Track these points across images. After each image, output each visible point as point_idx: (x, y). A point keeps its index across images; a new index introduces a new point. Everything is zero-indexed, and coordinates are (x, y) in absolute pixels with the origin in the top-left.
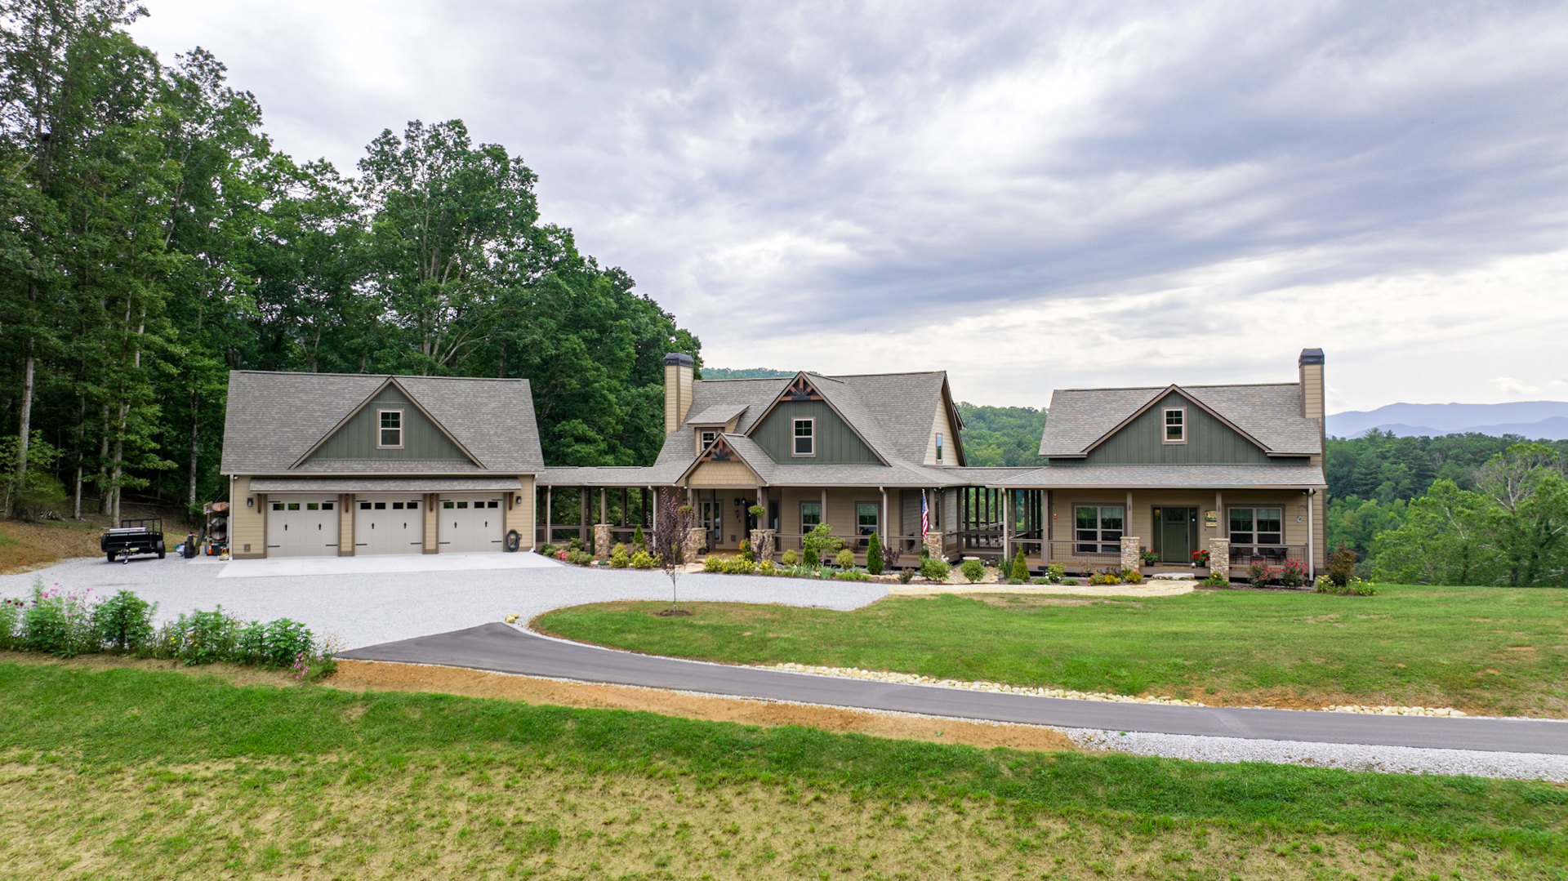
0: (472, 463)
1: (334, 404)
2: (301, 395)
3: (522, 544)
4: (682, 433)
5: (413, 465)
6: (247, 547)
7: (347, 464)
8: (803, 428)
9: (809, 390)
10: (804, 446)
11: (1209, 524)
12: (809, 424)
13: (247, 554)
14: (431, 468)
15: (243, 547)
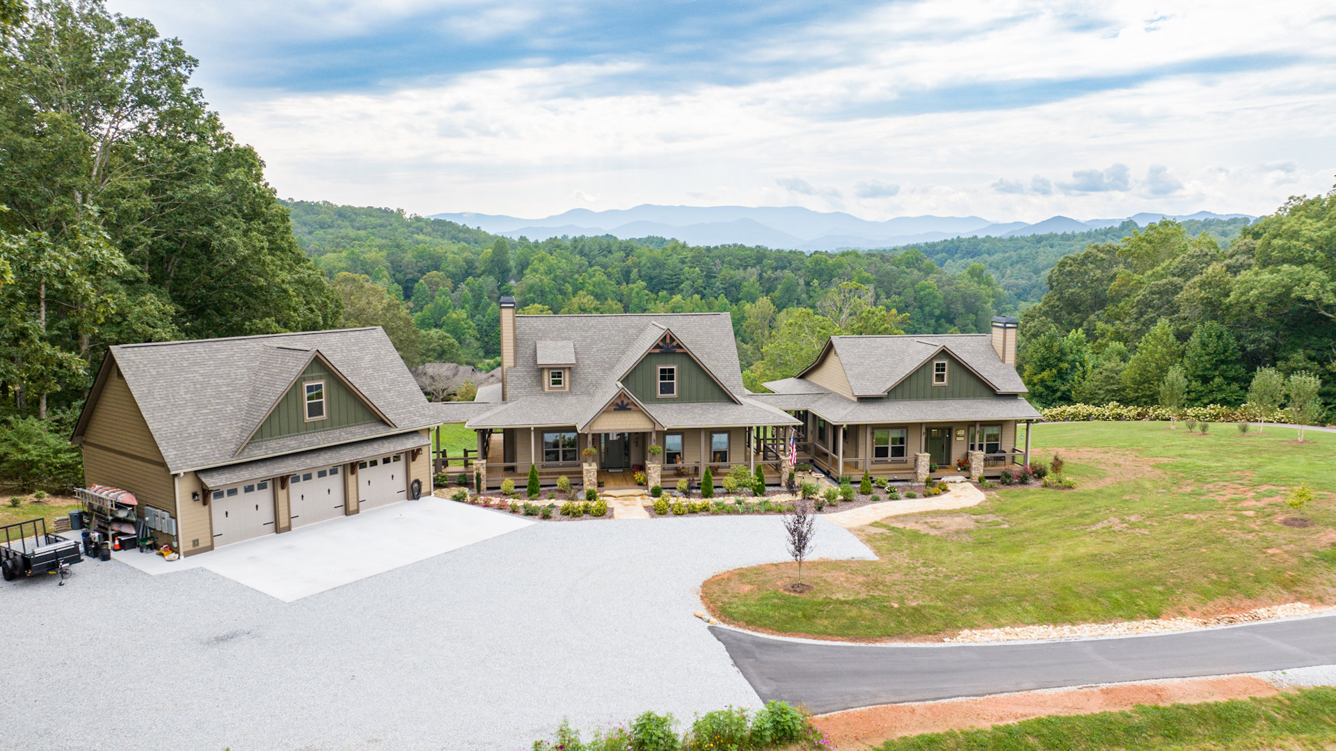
0: (383, 422)
1: (233, 376)
2: (196, 368)
3: (424, 490)
4: (519, 368)
5: (337, 433)
6: (196, 542)
7: (281, 442)
8: (667, 374)
9: (675, 344)
10: (667, 389)
11: (958, 439)
12: (671, 371)
13: (197, 549)
14: (354, 434)
15: (191, 543)
